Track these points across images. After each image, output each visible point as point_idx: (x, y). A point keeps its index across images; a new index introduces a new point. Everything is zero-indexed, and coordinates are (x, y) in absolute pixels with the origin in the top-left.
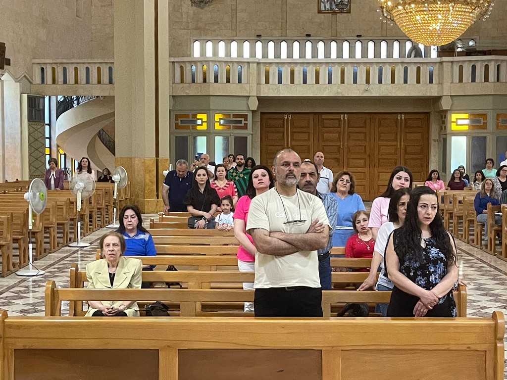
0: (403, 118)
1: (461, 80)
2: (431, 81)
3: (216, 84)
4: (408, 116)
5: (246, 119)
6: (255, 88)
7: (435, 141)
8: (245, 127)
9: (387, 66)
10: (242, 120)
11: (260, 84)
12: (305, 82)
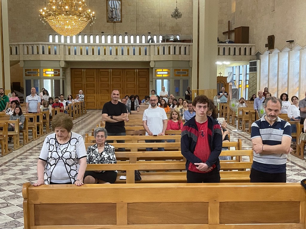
0: (137, 71)
1: (158, 54)
2: (146, 54)
3: (43, 55)
4: (139, 70)
5: (59, 71)
6: (63, 57)
7: (151, 82)
8: (59, 75)
9: (125, 47)
10: (57, 72)
11: (66, 55)
12: (87, 54)
